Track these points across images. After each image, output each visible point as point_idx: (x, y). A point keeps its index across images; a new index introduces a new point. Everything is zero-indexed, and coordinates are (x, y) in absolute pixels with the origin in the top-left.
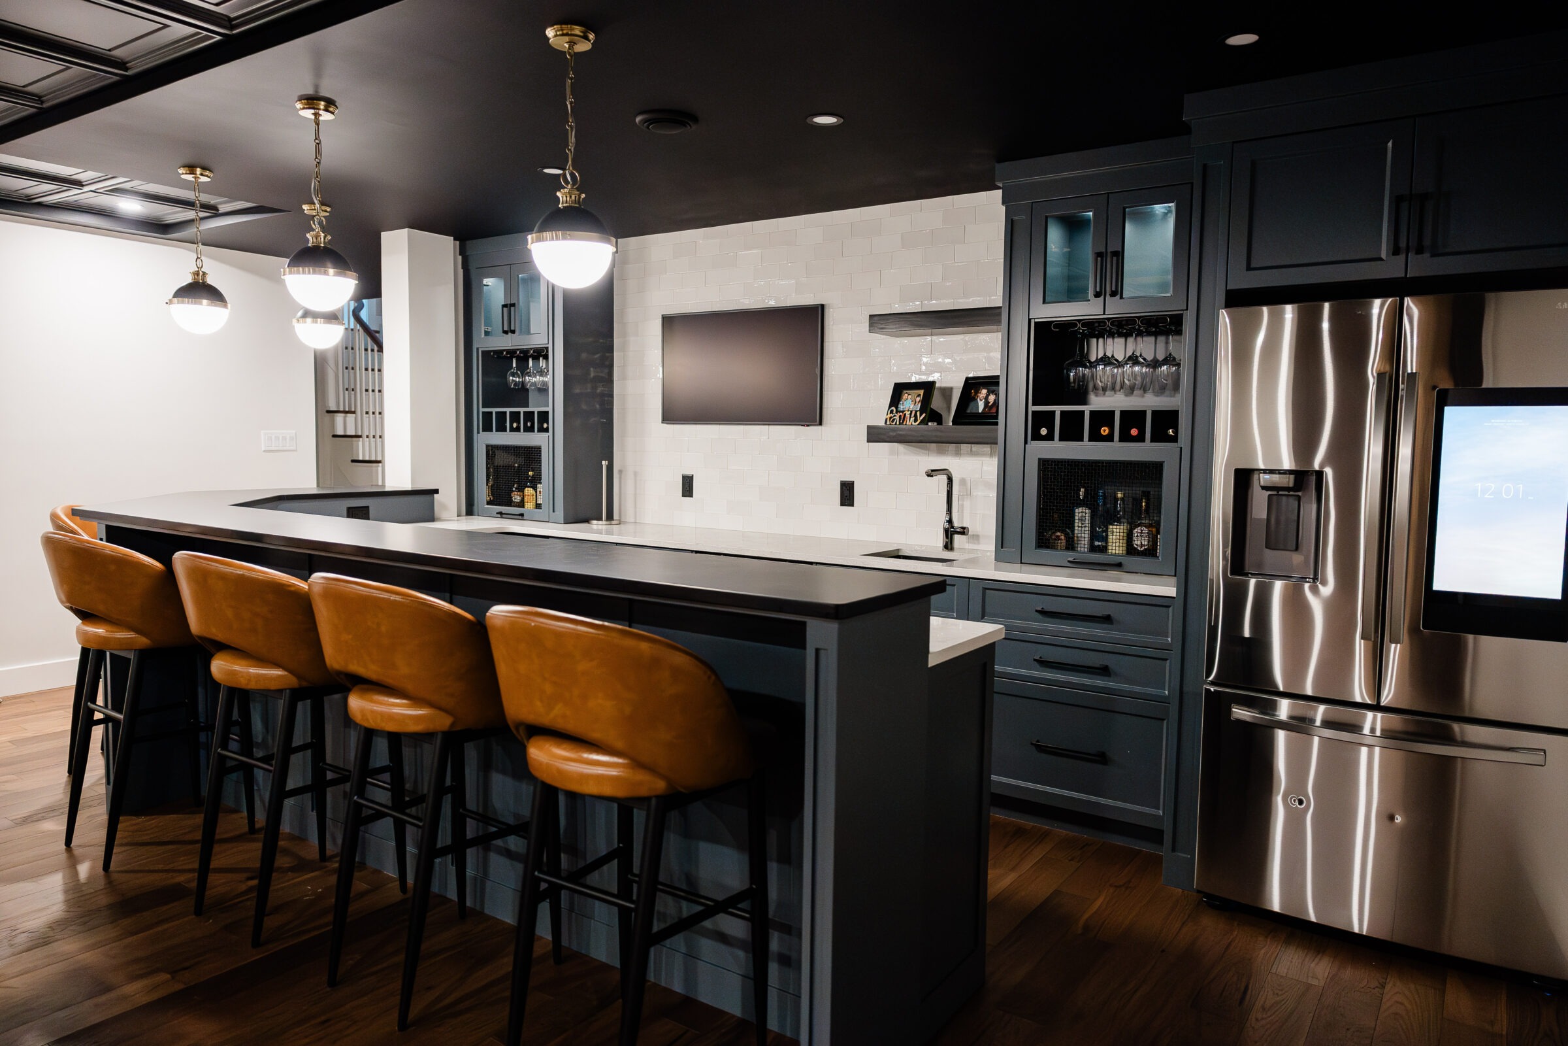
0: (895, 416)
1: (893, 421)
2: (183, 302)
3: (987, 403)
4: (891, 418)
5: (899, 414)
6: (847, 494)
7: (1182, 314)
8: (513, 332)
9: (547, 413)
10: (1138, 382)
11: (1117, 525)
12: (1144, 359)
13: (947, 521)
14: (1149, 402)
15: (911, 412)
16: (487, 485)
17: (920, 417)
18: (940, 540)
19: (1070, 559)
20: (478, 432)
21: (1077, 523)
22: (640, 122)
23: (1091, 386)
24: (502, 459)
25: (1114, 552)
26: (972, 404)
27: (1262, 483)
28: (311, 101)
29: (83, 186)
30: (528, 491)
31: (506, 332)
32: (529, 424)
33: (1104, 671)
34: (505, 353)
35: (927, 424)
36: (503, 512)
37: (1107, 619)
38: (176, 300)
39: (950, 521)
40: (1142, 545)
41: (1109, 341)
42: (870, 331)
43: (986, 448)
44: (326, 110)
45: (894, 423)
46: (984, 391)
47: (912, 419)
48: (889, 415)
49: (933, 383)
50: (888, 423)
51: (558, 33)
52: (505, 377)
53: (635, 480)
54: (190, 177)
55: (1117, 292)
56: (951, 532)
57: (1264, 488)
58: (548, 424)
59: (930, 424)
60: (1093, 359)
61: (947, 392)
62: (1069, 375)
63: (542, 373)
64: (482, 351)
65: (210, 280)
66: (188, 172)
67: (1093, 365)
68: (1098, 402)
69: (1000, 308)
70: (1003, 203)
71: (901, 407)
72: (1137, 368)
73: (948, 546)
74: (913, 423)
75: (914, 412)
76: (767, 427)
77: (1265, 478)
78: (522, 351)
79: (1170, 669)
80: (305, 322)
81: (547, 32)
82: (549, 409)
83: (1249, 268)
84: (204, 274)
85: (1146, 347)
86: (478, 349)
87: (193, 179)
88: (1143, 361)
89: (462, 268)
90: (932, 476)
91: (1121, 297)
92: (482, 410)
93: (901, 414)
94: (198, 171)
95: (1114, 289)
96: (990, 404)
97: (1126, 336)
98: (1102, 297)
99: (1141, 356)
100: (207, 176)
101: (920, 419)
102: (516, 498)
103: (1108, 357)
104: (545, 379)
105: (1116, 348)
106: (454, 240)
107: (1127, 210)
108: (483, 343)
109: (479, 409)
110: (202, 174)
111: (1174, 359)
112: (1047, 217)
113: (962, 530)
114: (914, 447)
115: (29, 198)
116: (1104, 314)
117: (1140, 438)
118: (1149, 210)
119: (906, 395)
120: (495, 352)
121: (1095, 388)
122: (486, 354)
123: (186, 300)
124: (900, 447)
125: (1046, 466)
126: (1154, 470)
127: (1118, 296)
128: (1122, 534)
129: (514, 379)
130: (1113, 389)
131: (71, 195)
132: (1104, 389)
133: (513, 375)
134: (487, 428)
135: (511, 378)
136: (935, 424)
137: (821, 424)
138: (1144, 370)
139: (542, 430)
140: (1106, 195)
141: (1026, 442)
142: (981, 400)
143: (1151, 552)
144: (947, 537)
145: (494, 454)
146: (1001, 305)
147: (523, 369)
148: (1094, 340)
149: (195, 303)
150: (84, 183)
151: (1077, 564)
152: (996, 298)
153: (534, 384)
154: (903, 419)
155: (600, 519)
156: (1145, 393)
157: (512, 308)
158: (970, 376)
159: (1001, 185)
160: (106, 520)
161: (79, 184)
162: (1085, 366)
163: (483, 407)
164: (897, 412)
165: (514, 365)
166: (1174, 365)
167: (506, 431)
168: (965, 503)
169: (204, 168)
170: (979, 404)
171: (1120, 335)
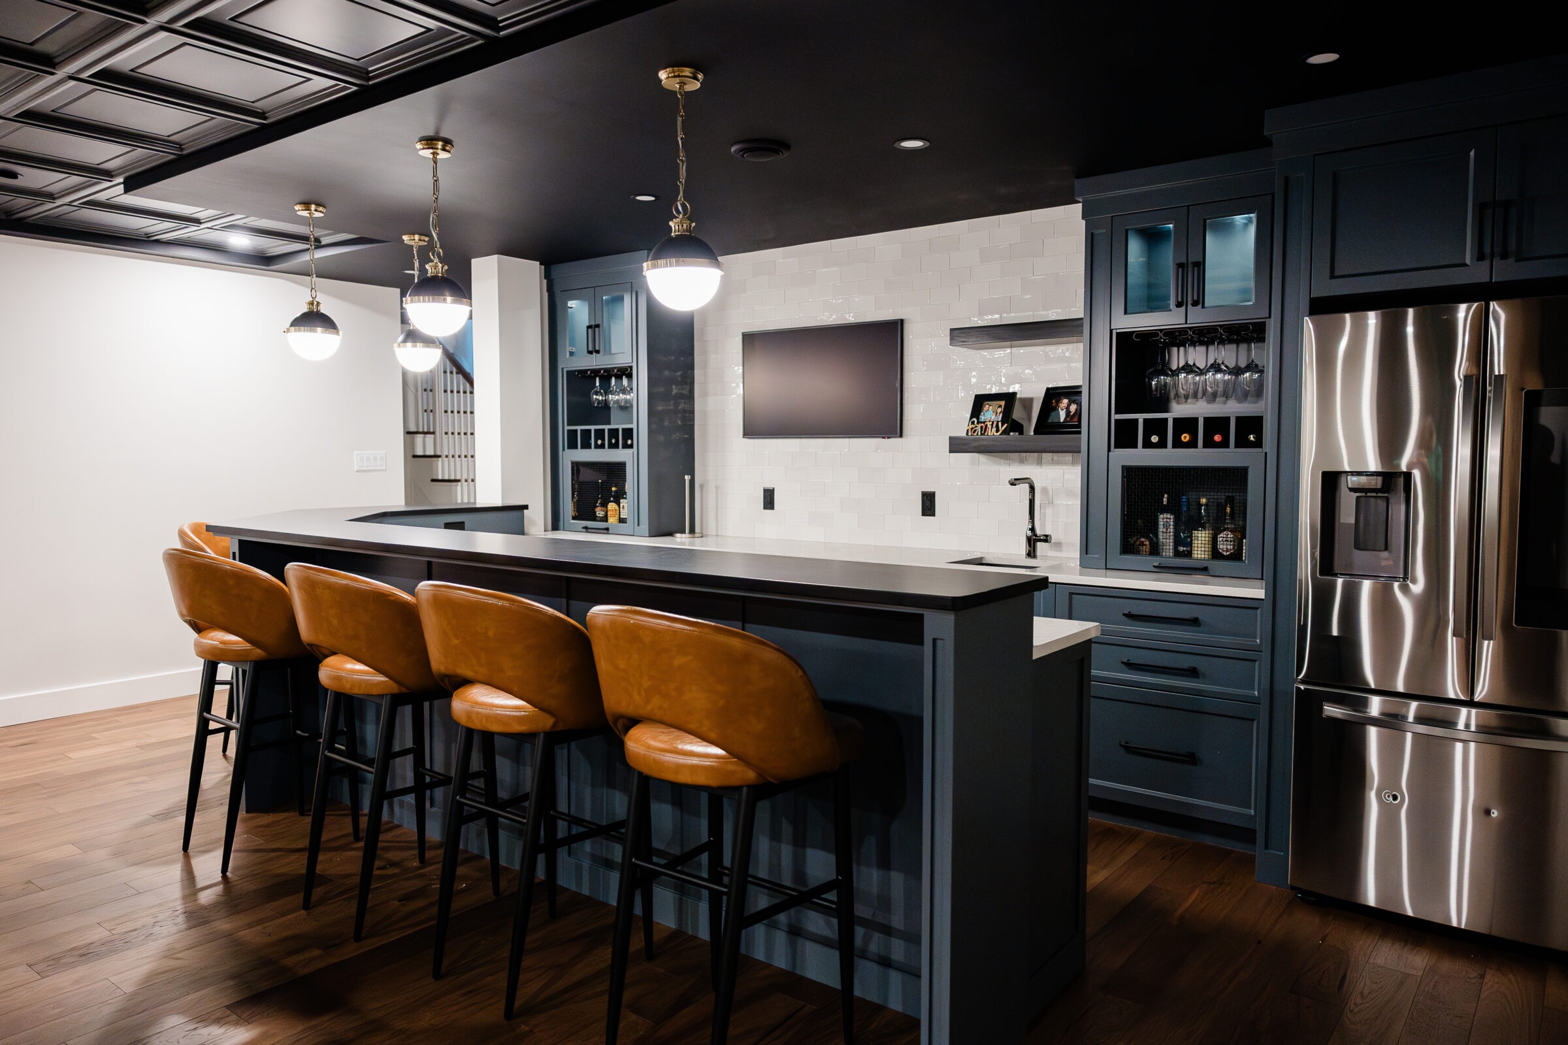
0: (976, 427)
1: (974, 432)
2: (300, 331)
3: (1068, 412)
4: (972, 429)
5: (979, 426)
6: (928, 504)
7: (1265, 322)
8: (598, 352)
9: (631, 430)
10: (1221, 389)
11: (1201, 530)
12: (1226, 366)
13: (1030, 529)
14: (1232, 408)
15: (993, 422)
16: (572, 500)
17: (1002, 426)
18: (1023, 548)
19: (1155, 564)
20: (564, 450)
21: (1161, 529)
22: (735, 151)
23: (1172, 394)
24: (587, 475)
25: (1199, 556)
26: (1053, 414)
27: (1350, 486)
28: (430, 141)
29: (201, 223)
30: (612, 506)
31: (590, 352)
32: (613, 441)
33: (1193, 673)
34: (589, 372)
35: (1009, 434)
36: (589, 527)
37: (1195, 622)
38: (293, 328)
39: (1033, 529)
40: (1227, 551)
41: (1191, 349)
42: (951, 345)
43: (1068, 457)
44: (444, 149)
45: (976, 434)
46: (1065, 401)
47: (994, 429)
48: (971, 426)
49: (1014, 394)
50: (970, 434)
51: (670, 75)
52: (589, 397)
53: (717, 493)
54: (305, 214)
55: (1199, 302)
56: (1033, 541)
57: (1352, 490)
58: (632, 440)
59: (1011, 434)
60: (1174, 367)
61: (1028, 403)
62: (1151, 384)
63: (624, 391)
64: (568, 372)
65: (323, 310)
66: (304, 208)
67: (1175, 373)
68: (1179, 410)
69: (1082, 319)
70: (1083, 218)
71: (982, 418)
72: (1219, 376)
73: (1031, 554)
74: (995, 434)
75: (995, 423)
76: (848, 440)
77: (1353, 481)
78: (606, 370)
79: (1260, 670)
80: (406, 347)
81: (660, 75)
82: (634, 426)
83: (1333, 276)
84: (318, 303)
85: (1227, 355)
86: (562, 369)
87: (308, 215)
88: (1225, 368)
89: (547, 291)
90: (1015, 485)
91: (1203, 307)
92: (567, 428)
93: (983, 425)
94: (313, 207)
95: (1195, 298)
96: (1072, 414)
97: (1207, 344)
98: (1184, 308)
99: (1223, 363)
100: (321, 212)
101: (1002, 429)
102: (600, 513)
103: (1190, 366)
104: (628, 397)
105: (1197, 356)
106: (540, 264)
107: (1208, 221)
108: (568, 363)
109: (564, 428)
110: (316, 210)
111: (1257, 366)
112: (1127, 231)
113: (1045, 538)
114: (997, 457)
115: (148, 235)
116: (1186, 323)
117: (1224, 444)
118: (1230, 221)
119: (987, 406)
120: (580, 371)
121: (1177, 395)
122: (571, 374)
123: (302, 328)
124: (982, 458)
125: (1130, 473)
126: (1238, 476)
127: (1200, 306)
128: (1207, 539)
129: (598, 397)
130: (1195, 396)
131: (190, 232)
132: (1186, 397)
133: (596, 393)
134: (572, 445)
135: (595, 396)
136: (1017, 434)
137: (901, 436)
138: (1227, 377)
139: (626, 446)
140: (1186, 208)
141: (1109, 450)
142: (1062, 410)
143: (1236, 556)
144: (1030, 546)
145: (578, 470)
146: (1083, 317)
147: (607, 390)
148: (1175, 349)
149: (311, 331)
150: (202, 221)
151: (1162, 569)
152: (1077, 310)
153: (617, 402)
154: (984, 430)
155: (683, 532)
156: (1227, 400)
157: (597, 329)
158: (1050, 386)
159: (1081, 200)
160: (239, 534)
161: (197, 221)
162: (1167, 375)
163: (568, 425)
164: (978, 423)
165: (598, 384)
166: (1257, 372)
167: (590, 448)
168: (1047, 511)
169: (318, 205)
170: (1061, 413)
171: (1201, 343)
